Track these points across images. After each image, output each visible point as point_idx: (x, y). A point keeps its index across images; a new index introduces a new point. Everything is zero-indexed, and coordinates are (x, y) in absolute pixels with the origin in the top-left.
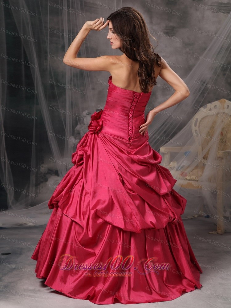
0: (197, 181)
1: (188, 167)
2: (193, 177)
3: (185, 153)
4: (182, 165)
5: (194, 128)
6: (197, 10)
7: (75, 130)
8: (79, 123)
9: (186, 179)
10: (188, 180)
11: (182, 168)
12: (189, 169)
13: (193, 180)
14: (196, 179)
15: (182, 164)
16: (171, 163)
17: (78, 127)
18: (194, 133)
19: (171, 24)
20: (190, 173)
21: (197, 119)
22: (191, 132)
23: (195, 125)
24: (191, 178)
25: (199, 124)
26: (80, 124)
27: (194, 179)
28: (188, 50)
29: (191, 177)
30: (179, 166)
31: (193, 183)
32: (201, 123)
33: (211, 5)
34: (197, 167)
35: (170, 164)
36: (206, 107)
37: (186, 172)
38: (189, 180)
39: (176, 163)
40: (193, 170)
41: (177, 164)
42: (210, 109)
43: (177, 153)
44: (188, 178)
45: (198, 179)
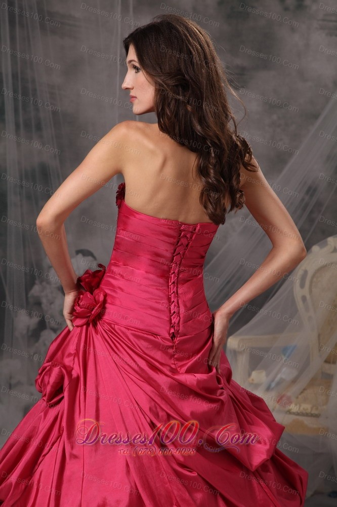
0: (317, 416)
1: (294, 381)
2: (307, 407)
3: (284, 350)
4: (277, 379)
5: (298, 292)
6: (293, 30)
7: (29, 295)
8: (37, 282)
9: (289, 412)
10: (294, 413)
11: (278, 384)
12: (296, 388)
13: (307, 415)
14: (313, 412)
15: (279, 376)
16: (254, 374)
17: (36, 290)
18: (300, 305)
19: (238, 62)
20: (297, 398)
21: (306, 272)
22: (293, 302)
23: (302, 286)
24: (301, 408)
25: (311, 282)
26: (41, 282)
27: (309, 411)
28: (275, 117)
29: (300, 406)
30: (273, 381)
31: (307, 421)
32: (315, 279)
33: (324, 20)
34: (312, 383)
35: (250, 375)
36: (326, 244)
37: (289, 394)
38: (298, 414)
39: (264, 374)
40: (305, 389)
41: (267, 375)
42: (335, 248)
43: (266, 350)
44: (294, 408)
45: (316, 412)
